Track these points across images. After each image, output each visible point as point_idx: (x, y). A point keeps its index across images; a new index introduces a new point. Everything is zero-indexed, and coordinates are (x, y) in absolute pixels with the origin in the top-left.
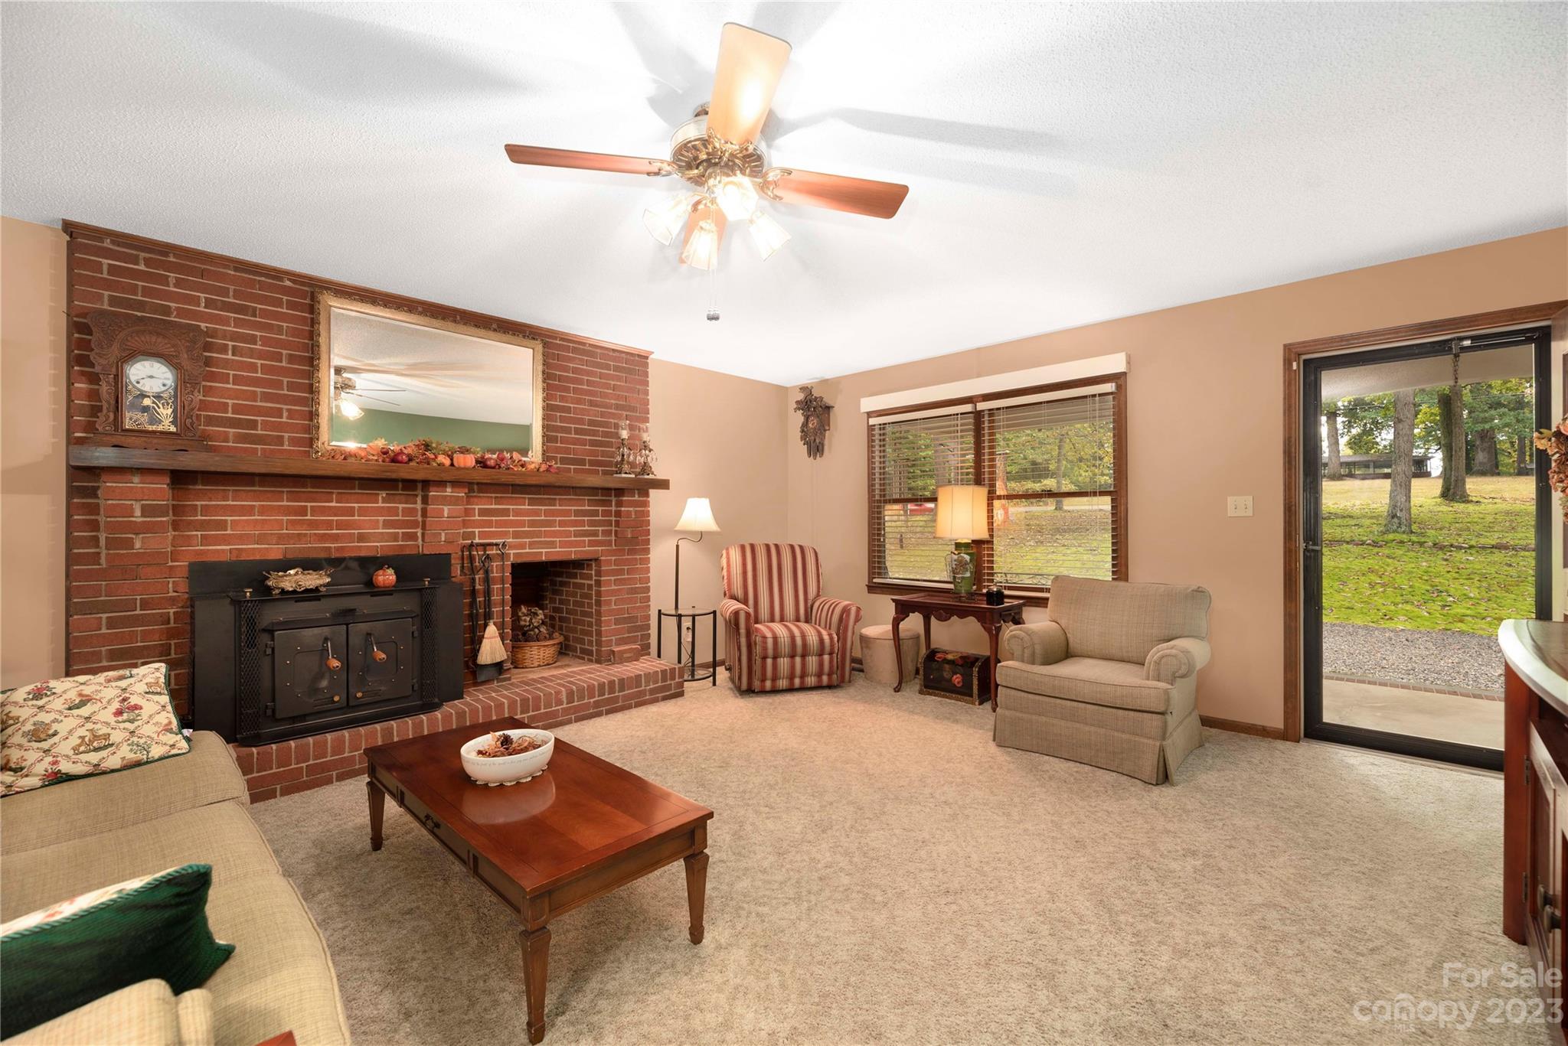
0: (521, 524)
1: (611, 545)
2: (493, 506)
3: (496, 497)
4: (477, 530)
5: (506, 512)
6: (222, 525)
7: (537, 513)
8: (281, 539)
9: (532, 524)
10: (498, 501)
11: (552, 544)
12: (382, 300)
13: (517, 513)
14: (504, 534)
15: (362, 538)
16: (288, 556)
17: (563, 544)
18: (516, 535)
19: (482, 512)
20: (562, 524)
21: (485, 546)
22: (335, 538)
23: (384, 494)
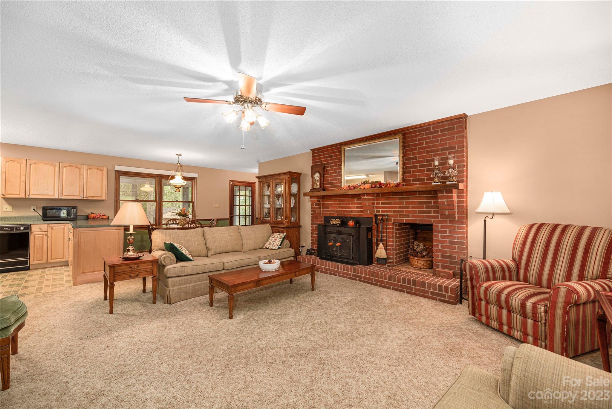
0: (396, 207)
1: (439, 218)
2: (386, 201)
3: (387, 198)
4: (381, 210)
5: (390, 203)
6: (328, 208)
7: (402, 203)
8: (337, 211)
9: (400, 207)
10: (388, 199)
11: (409, 216)
12: (356, 141)
13: (394, 203)
14: (390, 211)
15: (352, 211)
16: (338, 216)
17: (413, 216)
18: (394, 212)
19: (383, 203)
20: (413, 207)
21: (383, 215)
22: (346, 211)
23: (356, 198)
